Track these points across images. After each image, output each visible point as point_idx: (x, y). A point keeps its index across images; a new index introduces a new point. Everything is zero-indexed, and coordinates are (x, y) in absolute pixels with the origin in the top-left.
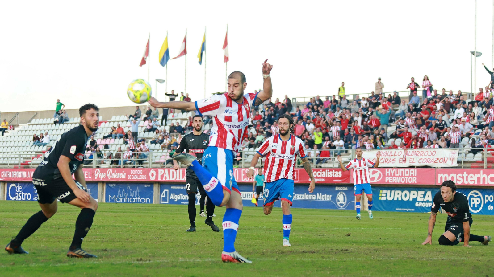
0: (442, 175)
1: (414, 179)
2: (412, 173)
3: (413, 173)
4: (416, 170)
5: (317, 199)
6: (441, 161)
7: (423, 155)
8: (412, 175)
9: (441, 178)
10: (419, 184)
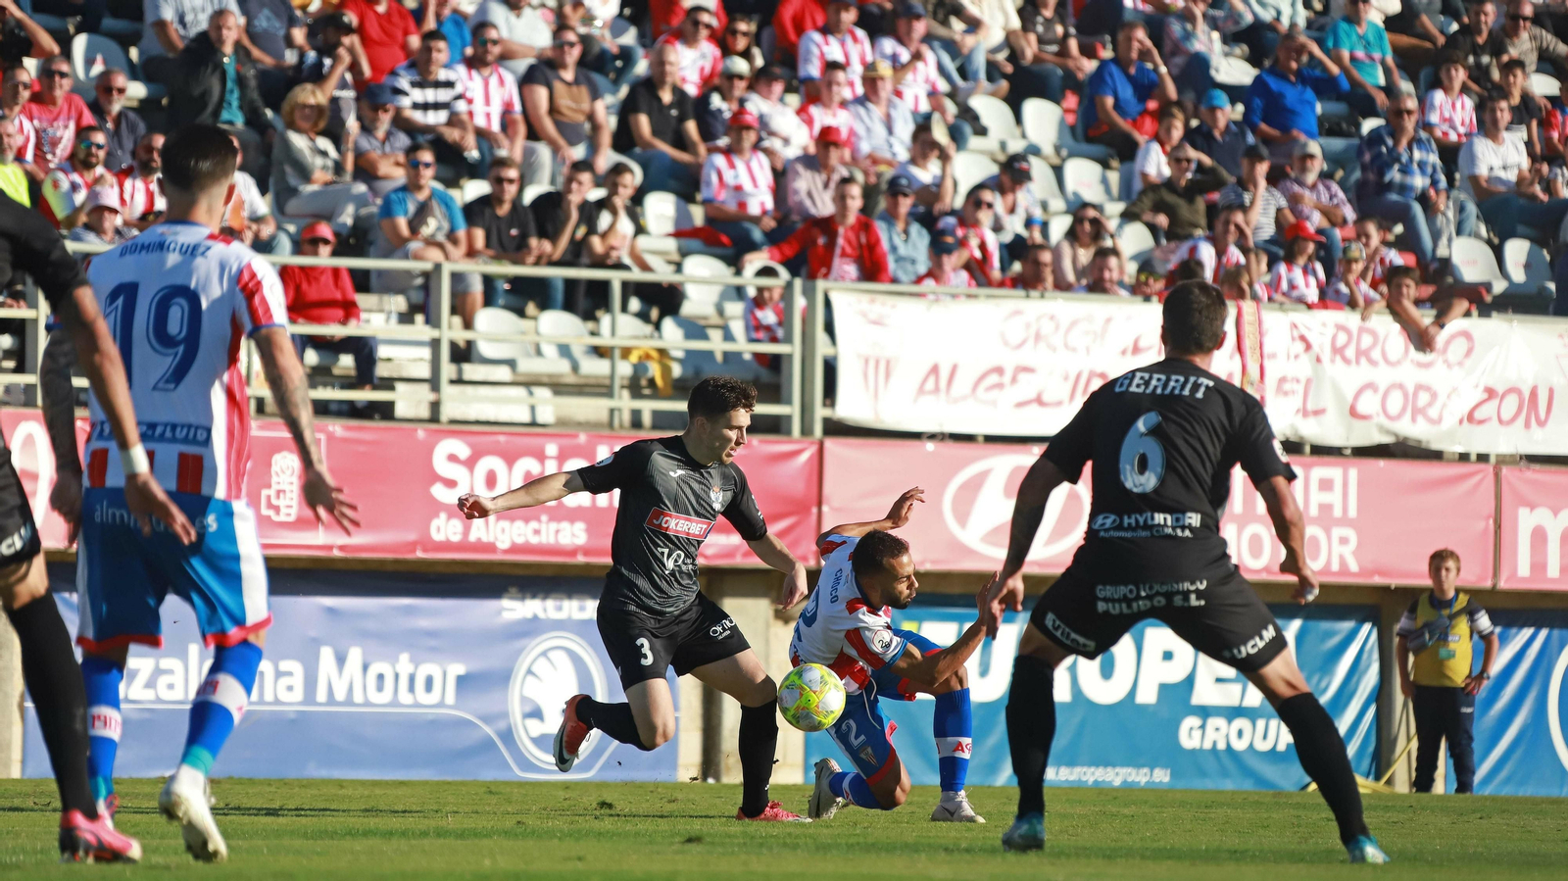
0: (1541, 516)
1: (1344, 541)
2: (1326, 498)
3: (1334, 498)
4: (1353, 473)
5: (321, 696)
6: (1510, 405)
7: (1376, 354)
8: (1326, 508)
9: (1539, 536)
10: (1378, 580)
